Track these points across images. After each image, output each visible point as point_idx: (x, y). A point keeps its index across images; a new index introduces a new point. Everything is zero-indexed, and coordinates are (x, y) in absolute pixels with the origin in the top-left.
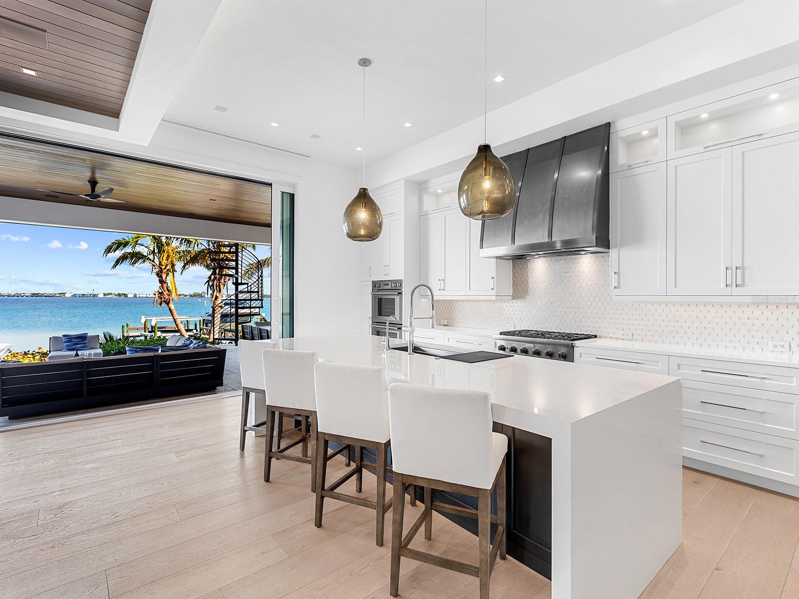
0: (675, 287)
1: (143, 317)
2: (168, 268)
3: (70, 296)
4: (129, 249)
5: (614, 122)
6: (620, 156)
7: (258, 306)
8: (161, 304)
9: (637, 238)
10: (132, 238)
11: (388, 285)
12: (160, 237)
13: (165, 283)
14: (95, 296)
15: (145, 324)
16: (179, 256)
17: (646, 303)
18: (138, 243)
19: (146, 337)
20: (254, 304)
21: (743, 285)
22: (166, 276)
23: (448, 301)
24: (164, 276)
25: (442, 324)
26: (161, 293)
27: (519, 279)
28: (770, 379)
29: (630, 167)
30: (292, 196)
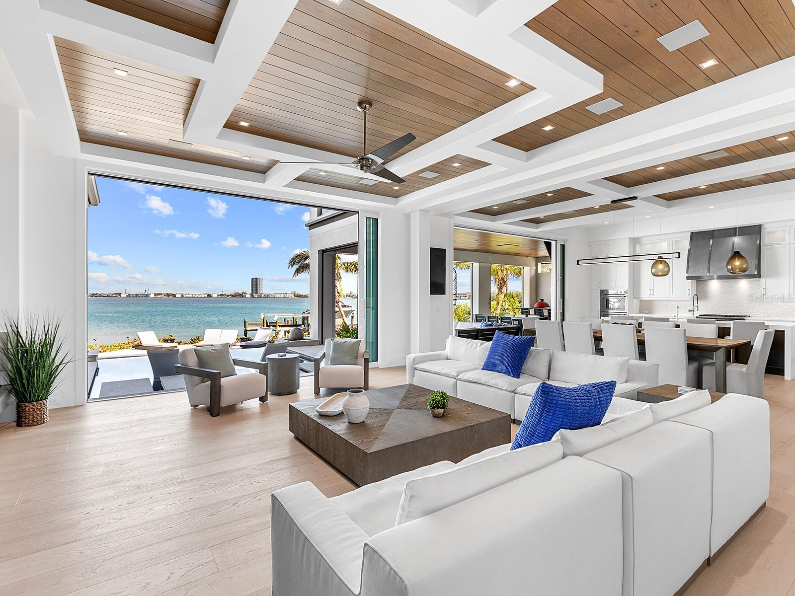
3: (125, 296)
14: (147, 296)
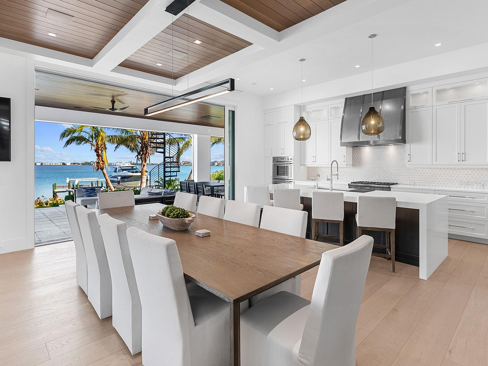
0: (436, 161)
1: (68, 179)
2: (102, 146)
4: (76, 134)
5: (408, 87)
6: (411, 102)
7: (175, 171)
8: (98, 169)
9: (419, 139)
10: (78, 127)
11: (284, 159)
12: (97, 127)
13: (101, 156)
15: (69, 183)
16: (109, 139)
17: (421, 168)
18: (82, 130)
19: (70, 192)
20: (173, 169)
21: (465, 160)
22: (101, 152)
23: (315, 167)
24: (100, 152)
25: (311, 179)
26: (98, 163)
27: (356, 156)
28: (476, 198)
29: (415, 108)
30: (233, 112)
